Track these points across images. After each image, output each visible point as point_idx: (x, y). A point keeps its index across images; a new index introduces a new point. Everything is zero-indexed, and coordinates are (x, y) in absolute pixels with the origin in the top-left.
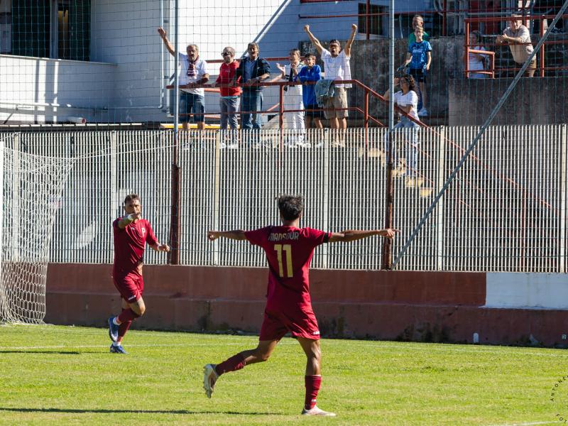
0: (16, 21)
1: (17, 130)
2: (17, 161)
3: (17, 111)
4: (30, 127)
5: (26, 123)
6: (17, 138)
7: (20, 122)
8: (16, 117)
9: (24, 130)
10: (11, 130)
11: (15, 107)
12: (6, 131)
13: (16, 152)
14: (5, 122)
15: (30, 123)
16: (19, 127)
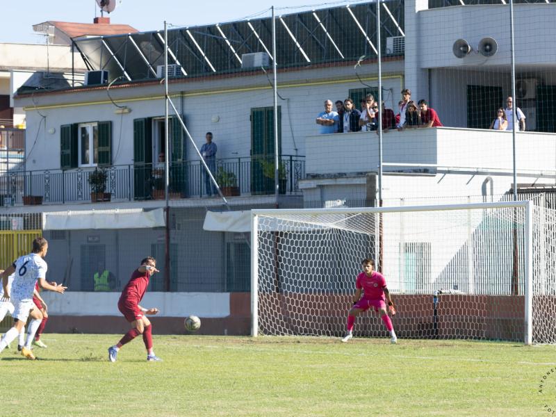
0: (540, 105)
1: (542, 191)
2: (543, 216)
3: (542, 175)
4: (553, 189)
5: (549, 185)
6: (542, 198)
7: (544, 185)
8: (541, 181)
9: (547, 191)
10: (538, 191)
11: (540, 173)
12: (534, 192)
13: (542, 208)
14: (533, 185)
15: (552, 186)
16: (544, 189)
